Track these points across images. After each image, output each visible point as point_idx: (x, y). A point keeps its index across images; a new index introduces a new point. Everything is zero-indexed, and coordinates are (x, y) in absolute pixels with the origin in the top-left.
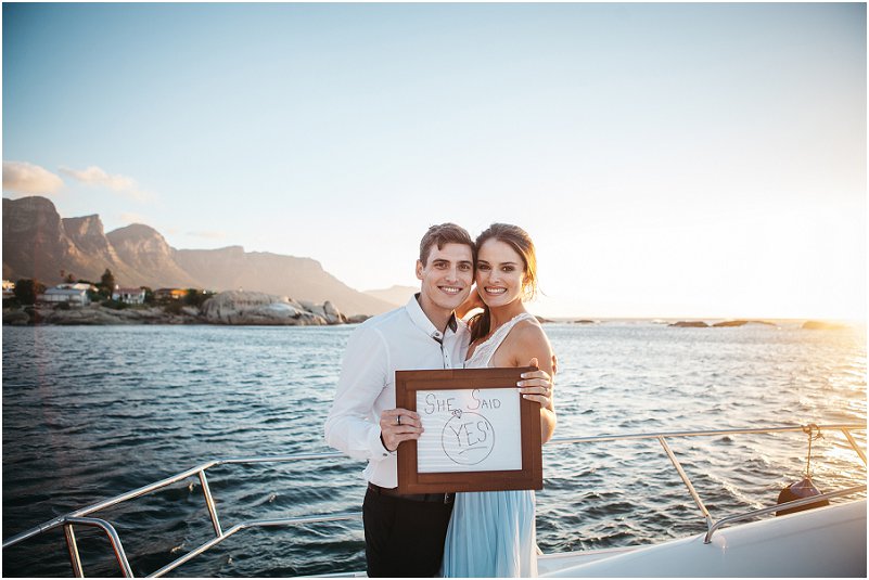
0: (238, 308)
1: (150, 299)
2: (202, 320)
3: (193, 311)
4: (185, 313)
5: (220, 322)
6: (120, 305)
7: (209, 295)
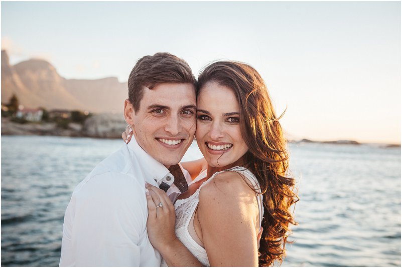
0: (111, 126)
1: (46, 117)
2: (84, 134)
3: (77, 127)
4: (71, 129)
5: (97, 136)
6: (23, 121)
7: (90, 115)
